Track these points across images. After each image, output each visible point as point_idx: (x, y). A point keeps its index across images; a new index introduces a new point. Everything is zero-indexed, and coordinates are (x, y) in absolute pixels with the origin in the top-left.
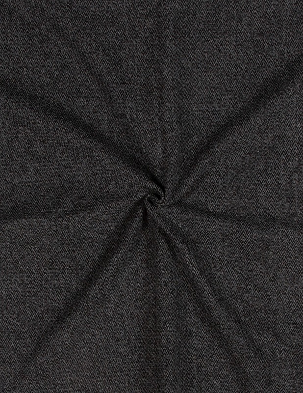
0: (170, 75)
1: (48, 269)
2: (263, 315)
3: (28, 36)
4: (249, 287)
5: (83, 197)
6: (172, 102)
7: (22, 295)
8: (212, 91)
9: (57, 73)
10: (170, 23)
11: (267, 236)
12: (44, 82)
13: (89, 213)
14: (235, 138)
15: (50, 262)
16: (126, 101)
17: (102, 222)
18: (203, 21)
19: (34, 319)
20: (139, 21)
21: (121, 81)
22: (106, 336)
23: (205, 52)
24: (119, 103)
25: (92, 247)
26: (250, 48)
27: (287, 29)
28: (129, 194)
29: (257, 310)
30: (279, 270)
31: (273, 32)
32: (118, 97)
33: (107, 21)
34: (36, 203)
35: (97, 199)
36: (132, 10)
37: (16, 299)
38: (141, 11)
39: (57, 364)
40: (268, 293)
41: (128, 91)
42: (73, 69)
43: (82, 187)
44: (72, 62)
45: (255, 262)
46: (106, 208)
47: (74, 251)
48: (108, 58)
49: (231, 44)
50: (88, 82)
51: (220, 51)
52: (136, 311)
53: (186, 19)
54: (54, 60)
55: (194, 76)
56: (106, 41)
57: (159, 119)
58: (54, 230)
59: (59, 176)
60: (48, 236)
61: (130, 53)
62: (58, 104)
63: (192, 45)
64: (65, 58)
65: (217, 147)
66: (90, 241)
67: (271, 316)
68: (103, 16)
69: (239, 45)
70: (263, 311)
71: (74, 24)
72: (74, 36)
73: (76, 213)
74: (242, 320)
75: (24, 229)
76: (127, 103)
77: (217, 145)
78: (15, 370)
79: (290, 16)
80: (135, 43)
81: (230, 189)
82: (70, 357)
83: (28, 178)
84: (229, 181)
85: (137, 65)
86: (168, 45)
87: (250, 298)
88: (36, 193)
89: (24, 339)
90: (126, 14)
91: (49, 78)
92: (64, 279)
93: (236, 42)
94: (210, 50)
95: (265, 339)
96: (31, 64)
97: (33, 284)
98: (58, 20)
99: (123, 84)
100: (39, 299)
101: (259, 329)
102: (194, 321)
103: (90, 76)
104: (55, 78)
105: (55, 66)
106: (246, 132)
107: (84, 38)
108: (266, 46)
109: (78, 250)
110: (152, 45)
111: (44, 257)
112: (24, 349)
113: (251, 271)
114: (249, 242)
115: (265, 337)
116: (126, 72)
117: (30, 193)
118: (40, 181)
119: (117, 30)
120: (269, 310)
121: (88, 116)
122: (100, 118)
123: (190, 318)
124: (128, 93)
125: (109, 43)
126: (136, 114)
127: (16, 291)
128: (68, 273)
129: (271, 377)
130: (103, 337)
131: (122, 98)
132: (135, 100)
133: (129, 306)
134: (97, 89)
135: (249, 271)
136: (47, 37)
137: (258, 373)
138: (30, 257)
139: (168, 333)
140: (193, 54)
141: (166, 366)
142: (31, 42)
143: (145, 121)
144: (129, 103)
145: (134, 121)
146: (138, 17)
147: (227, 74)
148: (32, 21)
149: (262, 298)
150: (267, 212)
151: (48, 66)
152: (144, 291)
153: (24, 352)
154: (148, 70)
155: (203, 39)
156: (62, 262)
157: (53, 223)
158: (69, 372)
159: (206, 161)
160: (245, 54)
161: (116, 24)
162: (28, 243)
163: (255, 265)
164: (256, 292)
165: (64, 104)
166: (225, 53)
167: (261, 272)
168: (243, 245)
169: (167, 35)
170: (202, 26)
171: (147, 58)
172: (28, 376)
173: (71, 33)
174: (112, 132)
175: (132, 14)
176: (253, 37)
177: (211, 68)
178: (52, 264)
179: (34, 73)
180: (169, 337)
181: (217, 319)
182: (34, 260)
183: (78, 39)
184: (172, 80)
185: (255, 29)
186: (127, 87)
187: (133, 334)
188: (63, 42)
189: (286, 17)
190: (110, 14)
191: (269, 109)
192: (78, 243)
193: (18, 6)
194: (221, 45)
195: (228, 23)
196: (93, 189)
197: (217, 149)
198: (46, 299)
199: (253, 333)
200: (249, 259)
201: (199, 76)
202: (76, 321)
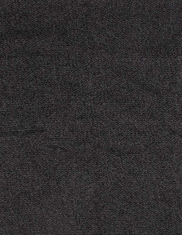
0: (98, 41)
1: (19, 168)
2: (172, 193)
3: (8, 21)
4: (163, 177)
5: (36, 121)
6: (100, 57)
7: (6, 185)
8: (127, 50)
9: (24, 42)
10: (98, 11)
11: (171, 144)
12: (17, 47)
13: (40, 132)
14: (144, 81)
15: (20, 164)
16: (70, 56)
17: (50, 140)
18: (121, 9)
19: (14, 198)
20: (78, 8)
21: (66, 44)
22: (62, 213)
23: (123, 27)
24: (66, 57)
25: (44, 155)
26: (151, 25)
27: (173, 15)
28: (64, 121)
29: (168, 191)
30: (180, 166)
31: (164, 16)
32: (65, 54)
33: (58, 8)
34: (8, 125)
35: (44, 123)
36: (74, 2)
37: (3, 187)
38: (80, 3)
39: (32, 227)
40: (174, 180)
41: (71, 50)
42: (34, 39)
43: (35, 115)
44: (34, 35)
45: (165, 162)
46: (51, 130)
47: (34, 157)
48: (58, 31)
49: (138, 22)
50: (44, 46)
51: (132, 26)
52: (80, 199)
53: (110, 8)
54: (23, 34)
55: (116, 41)
56: (57, 21)
57: (91, 66)
58: (21, 144)
59: (21, 108)
60: (18, 148)
61: (72, 27)
62: (25, 60)
63: (115, 23)
64: (30, 33)
65: (134, 87)
66: (43, 151)
67: (177, 194)
68: (56, 5)
69: (143, 23)
70: (172, 191)
71: (38, 12)
72: (38, 19)
73: (33, 132)
74: (159, 198)
75: (3, 143)
76: (70, 57)
77: (134, 85)
78: (5, 229)
79: (174, 7)
80: (75, 21)
81: (147, 115)
82: (41, 224)
83: (3, 109)
84: (147, 110)
85: (76, 34)
86: (97, 23)
87: (164, 184)
88: (7, 118)
89: (9, 211)
90: (71, 4)
91: (20, 45)
92: (30, 174)
93: (142, 21)
94: (126, 26)
95: (174, 209)
96: (9, 37)
97: (12, 178)
98: (28, 9)
99: (68, 46)
100: (17, 187)
101: (169, 203)
102: (125, 204)
103: (45, 43)
104: (24, 45)
105: (23, 38)
106: (150, 78)
107: (44, 20)
108: (160, 24)
109: (37, 157)
110: (86, 23)
111: (16, 161)
112: (10, 217)
113: (164, 167)
114: (161, 149)
115: (173, 208)
116: (69, 38)
117: (4, 118)
118: (10, 111)
119: (64, 13)
120: (175, 190)
121: (44, 66)
122: (51, 67)
123: (122, 203)
124: (71, 51)
125: (60, 22)
126: (76, 63)
127: (2, 183)
128: (31, 170)
129: (178, 231)
130: (61, 213)
131: (68, 54)
132: (75, 55)
133: (76, 196)
134: (49, 50)
135: (162, 167)
136: (19, 21)
137: (167, 229)
138: (8, 162)
139: (105, 213)
140: (115, 28)
141: (104, 232)
142: (9, 25)
143: (81, 67)
144: (71, 57)
145: (75, 67)
146: (78, 6)
147: (136, 40)
148: (11, 11)
149: (171, 183)
150: (170, 128)
151: (19, 38)
152: (86, 188)
153: (10, 219)
154: (84, 37)
155: (122, 19)
156: (27, 163)
157: (20, 138)
158: (40, 233)
159: (128, 94)
160: (147, 29)
161: (64, 10)
162: (6, 152)
163: (166, 164)
164: (167, 180)
165: (29, 60)
166: (135, 28)
167: (169, 167)
168: (157, 151)
169: (97, 17)
170: (121, 12)
171: (83, 30)
172: (15, 233)
173: (36, 17)
174: (59, 75)
175: (74, 4)
176: (152, 19)
177: (126, 36)
178: (22, 165)
179: (10, 42)
180: (106, 215)
181: (141, 199)
182: (11, 163)
183: (41, 20)
184: (100, 44)
185: (153, 14)
186: (70, 47)
187: (79, 213)
188: (29, 23)
189: (172, 7)
190: (60, 4)
191: (163, 65)
192: (36, 152)
193: (3, 3)
194: (133, 23)
195: (137, 10)
196: (42, 116)
197: (134, 88)
198: (20, 186)
199: (166, 205)
200: (162, 160)
201: (119, 41)
202: (44, 200)
